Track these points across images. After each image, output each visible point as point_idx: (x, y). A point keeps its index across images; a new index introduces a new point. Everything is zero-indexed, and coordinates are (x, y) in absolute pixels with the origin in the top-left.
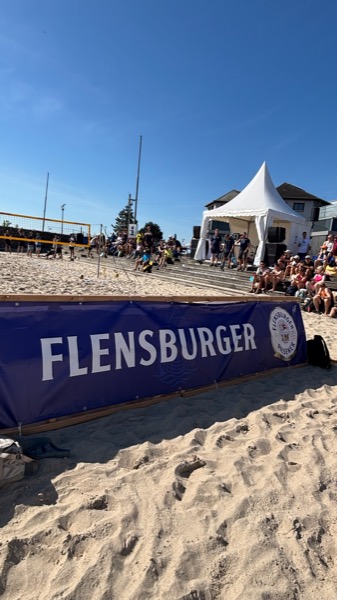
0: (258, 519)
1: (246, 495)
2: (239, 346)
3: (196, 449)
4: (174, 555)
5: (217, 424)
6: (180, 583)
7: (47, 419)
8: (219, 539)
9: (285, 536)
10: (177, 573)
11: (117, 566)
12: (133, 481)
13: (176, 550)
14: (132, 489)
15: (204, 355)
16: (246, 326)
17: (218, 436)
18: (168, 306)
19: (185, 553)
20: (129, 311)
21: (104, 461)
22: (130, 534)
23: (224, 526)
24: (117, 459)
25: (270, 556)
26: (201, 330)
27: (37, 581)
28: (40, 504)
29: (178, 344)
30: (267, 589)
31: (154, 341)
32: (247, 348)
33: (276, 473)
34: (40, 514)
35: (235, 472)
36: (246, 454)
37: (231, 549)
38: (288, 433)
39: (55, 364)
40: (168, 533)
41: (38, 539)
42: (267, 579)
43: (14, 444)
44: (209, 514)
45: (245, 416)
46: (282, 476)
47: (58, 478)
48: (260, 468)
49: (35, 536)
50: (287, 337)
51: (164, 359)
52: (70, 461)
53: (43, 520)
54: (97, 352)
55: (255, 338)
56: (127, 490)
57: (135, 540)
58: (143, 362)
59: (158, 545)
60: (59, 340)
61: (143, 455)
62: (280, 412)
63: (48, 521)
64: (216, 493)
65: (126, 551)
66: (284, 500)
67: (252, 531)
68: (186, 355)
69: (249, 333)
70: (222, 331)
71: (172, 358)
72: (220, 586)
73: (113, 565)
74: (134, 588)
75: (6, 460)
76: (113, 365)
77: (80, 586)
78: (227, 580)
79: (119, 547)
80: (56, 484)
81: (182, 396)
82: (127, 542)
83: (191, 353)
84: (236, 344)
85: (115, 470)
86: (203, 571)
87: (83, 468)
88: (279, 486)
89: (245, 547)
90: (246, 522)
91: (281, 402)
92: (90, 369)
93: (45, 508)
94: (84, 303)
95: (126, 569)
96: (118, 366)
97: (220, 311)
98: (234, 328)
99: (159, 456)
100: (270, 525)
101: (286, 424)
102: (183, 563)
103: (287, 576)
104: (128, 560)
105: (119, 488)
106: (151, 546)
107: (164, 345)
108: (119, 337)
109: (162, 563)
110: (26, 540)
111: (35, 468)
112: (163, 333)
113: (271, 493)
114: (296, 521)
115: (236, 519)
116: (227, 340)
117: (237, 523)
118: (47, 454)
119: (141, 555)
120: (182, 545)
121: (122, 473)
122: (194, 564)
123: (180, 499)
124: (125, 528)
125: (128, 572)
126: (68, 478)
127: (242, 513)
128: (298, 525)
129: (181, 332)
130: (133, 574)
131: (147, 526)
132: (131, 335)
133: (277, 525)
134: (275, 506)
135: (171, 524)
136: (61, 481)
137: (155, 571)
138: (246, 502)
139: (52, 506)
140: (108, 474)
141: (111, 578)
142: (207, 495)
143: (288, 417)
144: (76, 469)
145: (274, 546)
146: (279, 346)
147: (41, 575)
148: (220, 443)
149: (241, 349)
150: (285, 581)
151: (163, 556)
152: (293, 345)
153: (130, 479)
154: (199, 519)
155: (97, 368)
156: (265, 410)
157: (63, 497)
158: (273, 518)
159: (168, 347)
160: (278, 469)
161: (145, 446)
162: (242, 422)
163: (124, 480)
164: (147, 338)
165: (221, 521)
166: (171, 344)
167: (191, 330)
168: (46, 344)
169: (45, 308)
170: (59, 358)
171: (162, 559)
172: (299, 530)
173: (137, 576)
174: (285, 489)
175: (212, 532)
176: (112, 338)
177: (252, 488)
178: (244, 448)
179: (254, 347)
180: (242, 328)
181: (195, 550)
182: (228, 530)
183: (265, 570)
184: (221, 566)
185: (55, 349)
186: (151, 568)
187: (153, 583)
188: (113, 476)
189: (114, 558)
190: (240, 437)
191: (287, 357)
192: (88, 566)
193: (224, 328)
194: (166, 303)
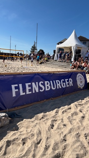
0: (75, 134)
1: (71, 127)
2: (68, 85)
3: (56, 114)
4: (51, 144)
5: (62, 107)
6: (53, 151)
7: (15, 107)
8: (64, 139)
9: (82, 138)
10: (53, 149)
11: (36, 147)
12: (39, 124)
13: (52, 143)
14: (39, 126)
15: (58, 88)
16: (70, 79)
17: (62, 111)
18: (47, 74)
19: (55, 143)
20: (36, 76)
21: (31, 118)
22: (39, 138)
23: (65, 136)
24: (34, 118)
25: (78, 144)
26: (57, 81)
27: (15, 151)
28: (14, 131)
29: (50, 85)
30: (78, 153)
31: (44, 84)
32: (70, 85)
33: (79, 121)
34: (14, 133)
35: (67, 121)
36: (71, 116)
37: (67, 142)
38: (82, 109)
39: (16, 92)
40: (50, 138)
41: (14, 140)
42: (78, 150)
43: (6, 115)
44: (61, 132)
45: (70, 105)
46: (81, 121)
47: (19, 123)
48: (75, 119)
49: (13, 139)
50: (82, 82)
51: (47, 89)
52: (21, 119)
53: (15, 135)
54: (28, 88)
55: (72, 83)
56: (38, 126)
57: (41, 140)
58: (41, 91)
59: (47, 141)
60: (17, 85)
61: (42, 116)
62: (80, 103)
63: (16, 135)
64: (62, 126)
65: (38, 143)
66: (82, 128)
67: (73, 137)
68: (53, 88)
69: (71, 81)
70: (63, 81)
71: (49, 89)
72: (65, 152)
73: (35, 147)
74: (41, 153)
75: (4, 119)
76: (32, 92)
77: (26, 152)
78: (67, 150)
79: (36, 142)
80: (18, 125)
81: (52, 99)
82: (39, 140)
83: (54, 87)
84: (67, 84)
85: (34, 121)
86: (60, 148)
87: (25, 120)
88: (80, 124)
89: (71, 142)
90: (71, 135)
91: (80, 101)
92: (26, 93)
93: (16, 131)
94: (23, 74)
95: (38, 148)
96: (34, 92)
97: (62, 75)
98: (66, 80)
99: (46, 116)
100: (78, 135)
101: (82, 107)
102: (54, 146)
103: (83, 149)
104: (39, 145)
105: (35, 126)
106: (45, 141)
107: (46, 86)
108: (33, 84)
109: (48, 146)
110: (11, 140)
111: (12, 121)
112: (46, 82)
113: (78, 126)
114: (85, 134)
115: (68, 134)
116: (64, 83)
117: (69, 135)
118: (15, 117)
119: (42, 144)
120: (54, 141)
121: (36, 122)
122: (57, 146)
123: (53, 128)
124: (38, 137)
125: (39, 149)
126: (21, 123)
127: (70, 132)
128: (86, 135)
129: (51, 82)
130: (40, 149)
131: (44, 136)
132: (37, 83)
133: (80, 135)
134: (79, 130)
135: (50, 136)
136: (19, 124)
137: (47, 148)
138: (71, 129)
139: (17, 131)
140: (32, 122)
141: (34, 150)
142: (60, 127)
143: (82, 105)
144: (24, 121)
145: (79, 141)
146: (79, 85)
147: (16, 149)
148: (63, 112)
149: (68, 86)
150: (83, 150)
151: (49, 144)
152: (83, 84)
153: (38, 123)
154: (58, 134)
155: (28, 92)
156: (76, 103)
157: (20, 129)
158: (79, 133)
159: (48, 86)
160: (80, 120)
161: (42, 114)
162: (69, 107)
163: (37, 124)
164: (42, 84)
165: (64, 135)
166: (48, 85)
167: (54, 81)
168: (13, 86)
169: (12, 76)
170: (17, 90)
171: (48, 145)
172: (86, 136)
173: (41, 150)
174: (82, 125)
175: (62, 137)
176: (32, 84)
177: (73, 125)
178: (70, 114)
179: (72, 85)
180: (69, 80)
181: (57, 142)
182: (66, 137)
183: (77, 148)
184: (65, 147)
185: (16, 88)
186: (45, 148)
187: (46, 151)
188: (34, 122)
189: (35, 145)
190: (69, 111)
191: (82, 87)
192: (28, 147)
193: (63, 80)
194: (46, 73)
